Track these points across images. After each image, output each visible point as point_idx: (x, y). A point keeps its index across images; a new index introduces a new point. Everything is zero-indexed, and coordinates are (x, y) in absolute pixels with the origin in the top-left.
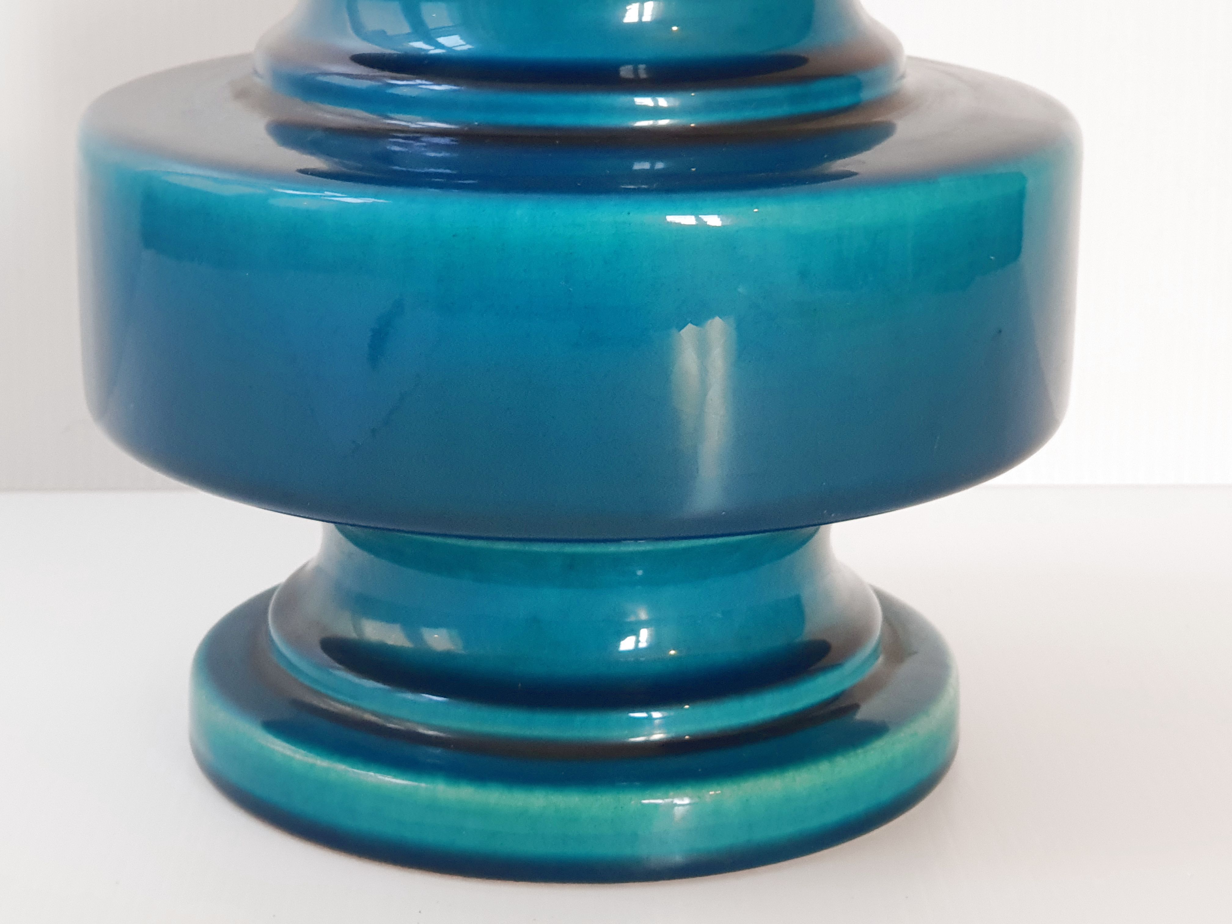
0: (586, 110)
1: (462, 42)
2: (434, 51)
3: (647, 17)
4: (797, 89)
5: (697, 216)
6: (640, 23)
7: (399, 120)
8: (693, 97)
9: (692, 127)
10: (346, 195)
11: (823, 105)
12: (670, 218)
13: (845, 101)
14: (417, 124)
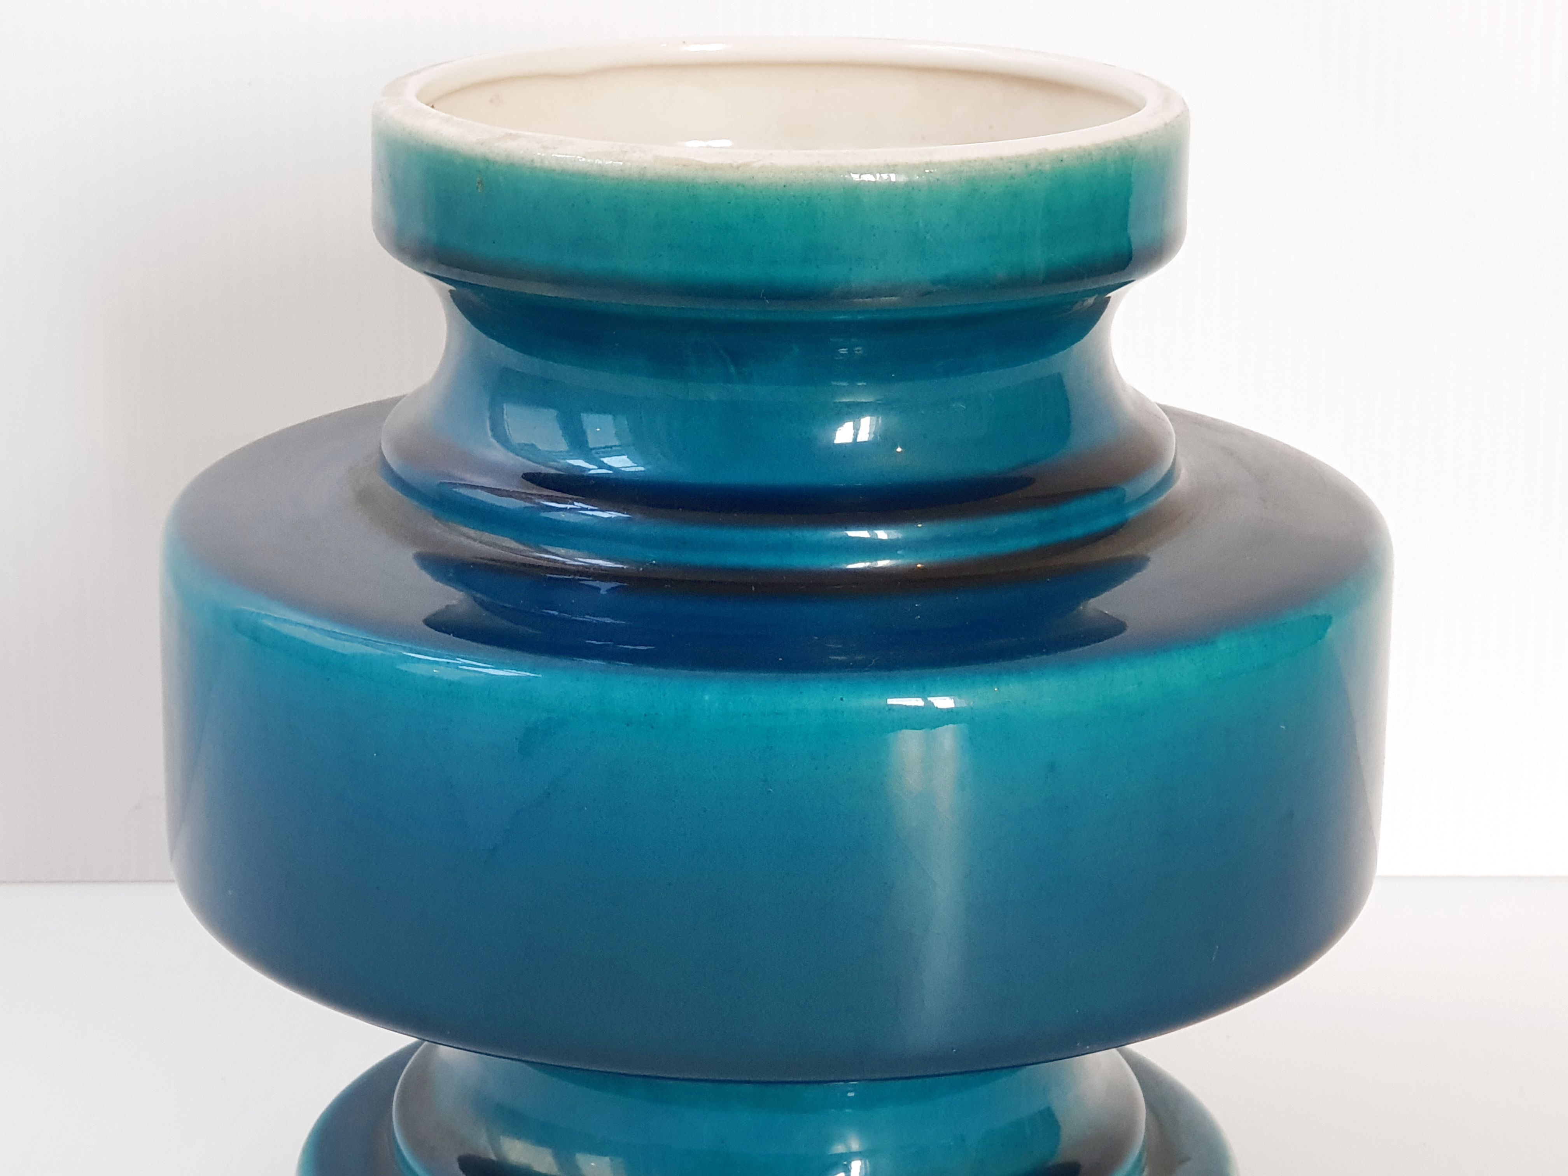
0: (788, 547)
1: (630, 463)
2: (594, 470)
3: (864, 435)
4: (1045, 514)
5: (925, 699)
6: (855, 442)
7: (553, 554)
8: (919, 530)
9: (919, 568)
10: (492, 666)
11: (1078, 531)
12: (891, 701)
13: (1106, 522)
14: (576, 561)
